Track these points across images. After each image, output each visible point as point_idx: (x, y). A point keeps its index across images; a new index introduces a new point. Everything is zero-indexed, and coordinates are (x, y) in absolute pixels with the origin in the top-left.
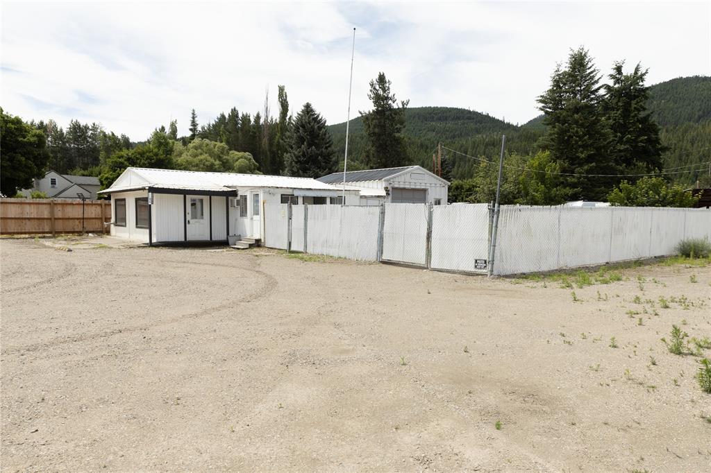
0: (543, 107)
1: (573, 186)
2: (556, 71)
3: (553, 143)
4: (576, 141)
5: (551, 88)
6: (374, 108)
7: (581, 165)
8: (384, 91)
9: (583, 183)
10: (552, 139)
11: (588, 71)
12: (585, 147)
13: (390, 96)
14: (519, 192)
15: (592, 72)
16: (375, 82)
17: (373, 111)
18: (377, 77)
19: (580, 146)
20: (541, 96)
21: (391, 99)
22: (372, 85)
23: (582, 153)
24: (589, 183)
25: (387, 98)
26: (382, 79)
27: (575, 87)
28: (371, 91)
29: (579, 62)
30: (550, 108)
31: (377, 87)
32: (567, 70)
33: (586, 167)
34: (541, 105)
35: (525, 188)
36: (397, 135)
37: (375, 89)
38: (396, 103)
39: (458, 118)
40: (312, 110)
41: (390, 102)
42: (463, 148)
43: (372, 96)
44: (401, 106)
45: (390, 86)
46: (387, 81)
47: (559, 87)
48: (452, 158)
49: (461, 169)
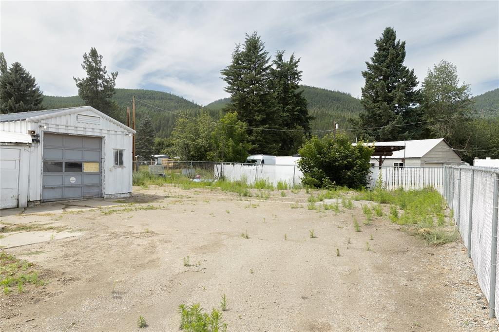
0: (227, 78)
1: (253, 143)
2: (236, 51)
3: (235, 108)
4: (253, 107)
5: (232, 64)
6: (88, 76)
7: (257, 126)
8: (97, 64)
9: (259, 141)
10: (234, 105)
11: (260, 53)
12: (260, 111)
13: (101, 67)
14: (209, 147)
15: (263, 54)
16: (88, 55)
17: (87, 78)
18: (90, 51)
19: (256, 111)
20: (225, 70)
21: (102, 71)
22: (85, 57)
23: (258, 116)
24: (264, 140)
25: (100, 70)
26: (94, 53)
27: (250, 65)
28: (84, 62)
29: (253, 45)
30: (232, 79)
31: (90, 60)
32: (244, 50)
33: (261, 128)
34: (225, 77)
35: (216, 142)
36: (107, 99)
37: (88, 61)
38: (107, 74)
39: (162, 99)
40: (21, 70)
41: (101, 73)
42: (166, 118)
43: (86, 67)
44: (111, 77)
45: (102, 60)
46: (99, 55)
47: (239, 64)
48: (157, 124)
49: (164, 132)
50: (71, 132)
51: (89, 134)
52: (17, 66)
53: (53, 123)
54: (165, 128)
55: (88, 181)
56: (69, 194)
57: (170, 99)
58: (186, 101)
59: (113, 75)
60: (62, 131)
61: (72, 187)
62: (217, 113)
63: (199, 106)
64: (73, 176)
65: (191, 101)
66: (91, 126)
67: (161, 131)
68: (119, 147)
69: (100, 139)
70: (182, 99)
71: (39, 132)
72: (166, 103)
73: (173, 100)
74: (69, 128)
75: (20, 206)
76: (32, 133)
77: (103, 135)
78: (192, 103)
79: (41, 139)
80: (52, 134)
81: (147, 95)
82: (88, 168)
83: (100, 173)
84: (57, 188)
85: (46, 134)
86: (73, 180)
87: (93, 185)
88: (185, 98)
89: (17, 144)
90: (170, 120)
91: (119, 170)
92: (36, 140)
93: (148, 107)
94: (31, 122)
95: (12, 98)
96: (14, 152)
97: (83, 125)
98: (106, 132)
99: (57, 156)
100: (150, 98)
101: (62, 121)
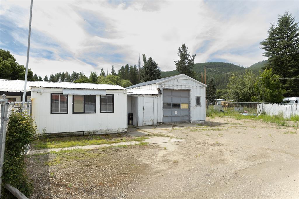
0: (265, 47)
1: (287, 88)
2: (271, 28)
3: (272, 66)
4: (286, 64)
5: (268, 37)
6: (181, 59)
7: (290, 77)
8: (185, 52)
9: (292, 87)
10: (271, 64)
11: (291, 25)
12: (292, 66)
13: (187, 53)
14: (253, 93)
15: (294, 25)
16: (181, 48)
17: (180, 60)
18: (182, 46)
19: (289, 66)
20: (263, 42)
21: (188, 55)
22: (179, 49)
23: (291, 69)
24: (297, 87)
25: (186, 55)
26: (184, 46)
27: (283, 35)
28: (179, 52)
30: (269, 48)
31: (182, 50)
32: (278, 27)
33: (294, 78)
34: (263, 46)
35: (258, 90)
36: (190, 70)
37: (181, 51)
38: (190, 56)
39: (221, 66)
40: (152, 60)
41: (187, 56)
42: (222, 78)
43: (180, 54)
44: (192, 58)
45: (187, 49)
46: (186, 47)
47: (274, 36)
48: (218, 81)
49: (222, 86)
50: (175, 88)
51: (183, 88)
52: (150, 59)
53: (167, 84)
54: (222, 83)
55: (183, 113)
56: (174, 119)
57: (225, 66)
58: (235, 66)
59: (193, 56)
60: (171, 88)
61: (176, 116)
62: (257, 71)
63: (244, 68)
64: (176, 110)
65: (239, 65)
66: (184, 84)
67: (220, 85)
68: (198, 95)
69: (189, 91)
70: (233, 64)
71: (161, 89)
72: (223, 68)
73: (227, 66)
74: (174, 86)
75: (154, 124)
76: (159, 90)
77: (190, 89)
78: (239, 67)
79: (162, 92)
80: (167, 89)
81: (211, 65)
82: (183, 106)
83: (189, 109)
84: (169, 116)
85: (164, 89)
86: (176, 112)
87: (186, 116)
88: (234, 64)
89: (153, 95)
90: (225, 78)
91: (199, 107)
92: (160, 93)
93: (212, 72)
94: (158, 84)
95: (149, 74)
96: (151, 99)
97: (181, 84)
98: (192, 87)
99: (169, 100)
100: (213, 67)
101: (171, 83)
